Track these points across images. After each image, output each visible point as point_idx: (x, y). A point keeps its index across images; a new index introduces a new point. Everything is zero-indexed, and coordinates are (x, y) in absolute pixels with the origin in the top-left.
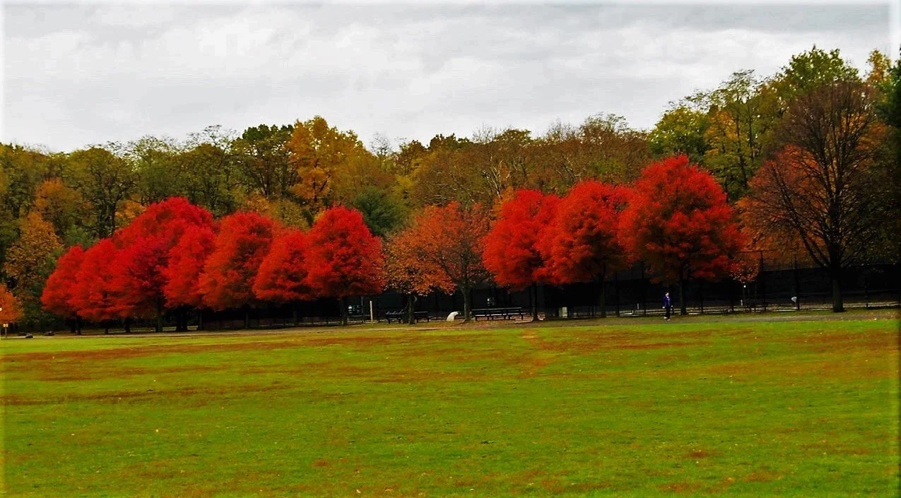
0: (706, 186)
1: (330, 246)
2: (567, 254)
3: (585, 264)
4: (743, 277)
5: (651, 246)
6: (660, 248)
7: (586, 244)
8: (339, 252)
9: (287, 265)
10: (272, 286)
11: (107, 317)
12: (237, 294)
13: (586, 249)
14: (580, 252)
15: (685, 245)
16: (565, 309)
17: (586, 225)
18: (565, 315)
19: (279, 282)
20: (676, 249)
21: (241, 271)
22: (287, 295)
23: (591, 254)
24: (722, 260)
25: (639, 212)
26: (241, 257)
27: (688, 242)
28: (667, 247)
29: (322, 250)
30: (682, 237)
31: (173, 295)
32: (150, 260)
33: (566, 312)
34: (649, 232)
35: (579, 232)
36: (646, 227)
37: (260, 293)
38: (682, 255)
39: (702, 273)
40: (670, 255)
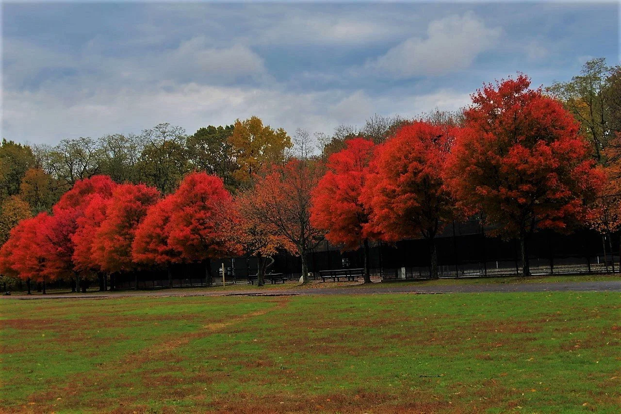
0: (554, 112)
1: (189, 210)
2: (388, 205)
3: (411, 217)
4: (603, 226)
5: (483, 191)
6: (495, 192)
7: (411, 192)
8: (198, 216)
9: (158, 230)
10: (146, 250)
11: (41, 280)
12: (123, 258)
13: (411, 198)
14: (404, 202)
15: (526, 187)
16: (403, 270)
17: (410, 169)
18: (403, 276)
19: (152, 246)
20: (513, 194)
21: (127, 236)
22: (159, 259)
23: (417, 205)
24: (574, 206)
25: (467, 146)
26: (128, 225)
27: (531, 182)
28: (503, 190)
29: (182, 213)
30: (522, 177)
31: (80, 259)
32: (65, 229)
33: (404, 273)
34: (481, 171)
35: (402, 178)
36: (475, 165)
37: (137, 257)
38: (522, 201)
39: (548, 223)
40: (507, 200)
